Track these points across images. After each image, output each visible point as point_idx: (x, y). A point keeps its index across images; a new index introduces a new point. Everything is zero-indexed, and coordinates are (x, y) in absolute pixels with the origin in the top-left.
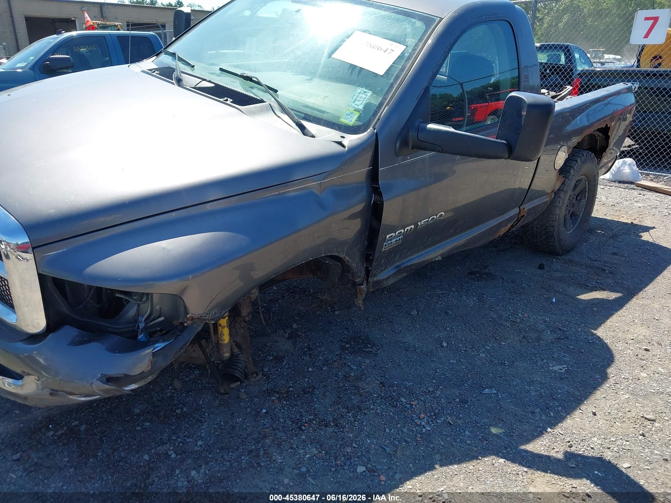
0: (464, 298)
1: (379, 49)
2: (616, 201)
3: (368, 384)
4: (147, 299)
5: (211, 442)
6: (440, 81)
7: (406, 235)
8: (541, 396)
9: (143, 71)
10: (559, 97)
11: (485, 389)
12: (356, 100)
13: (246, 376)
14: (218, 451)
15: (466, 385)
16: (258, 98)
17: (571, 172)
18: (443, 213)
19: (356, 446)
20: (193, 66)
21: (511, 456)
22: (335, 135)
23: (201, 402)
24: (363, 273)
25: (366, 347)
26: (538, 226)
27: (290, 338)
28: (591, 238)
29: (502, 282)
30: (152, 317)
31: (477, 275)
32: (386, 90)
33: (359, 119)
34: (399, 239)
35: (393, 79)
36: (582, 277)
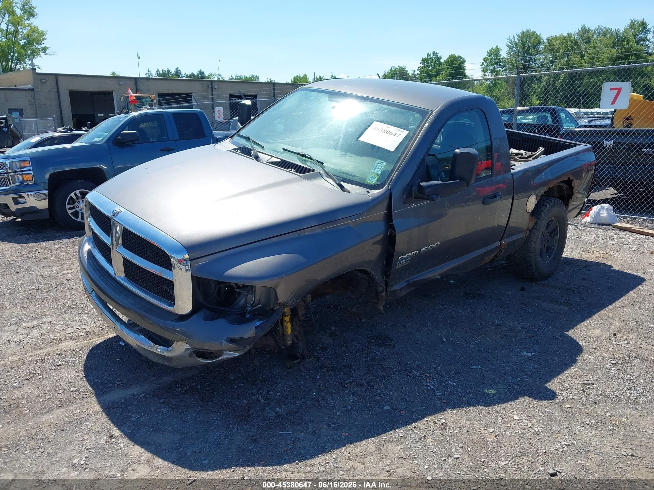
0: (460, 311)
1: (390, 133)
2: (594, 240)
3: (389, 363)
4: (252, 293)
5: (286, 394)
6: (436, 150)
7: (412, 257)
8: (513, 370)
9: (229, 151)
10: (534, 157)
11: (473, 366)
12: (376, 168)
13: (304, 358)
14: (291, 398)
15: (460, 364)
16: (311, 168)
17: (542, 214)
18: (439, 243)
19: (383, 396)
20: (263, 147)
21: (489, 401)
22: (362, 190)
23: (274, 373)
24: (383, 284)
25: (386, 341)
26: (519, 257)
27: (330, 336)
28: (567, 268)
29: (491, 300)
30: (254, 305)
31: (472, 295)
32: (396, 161)
33: (378, 180)
34: (408, 260)
35: (400, 153)
36: (554, 296)
